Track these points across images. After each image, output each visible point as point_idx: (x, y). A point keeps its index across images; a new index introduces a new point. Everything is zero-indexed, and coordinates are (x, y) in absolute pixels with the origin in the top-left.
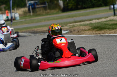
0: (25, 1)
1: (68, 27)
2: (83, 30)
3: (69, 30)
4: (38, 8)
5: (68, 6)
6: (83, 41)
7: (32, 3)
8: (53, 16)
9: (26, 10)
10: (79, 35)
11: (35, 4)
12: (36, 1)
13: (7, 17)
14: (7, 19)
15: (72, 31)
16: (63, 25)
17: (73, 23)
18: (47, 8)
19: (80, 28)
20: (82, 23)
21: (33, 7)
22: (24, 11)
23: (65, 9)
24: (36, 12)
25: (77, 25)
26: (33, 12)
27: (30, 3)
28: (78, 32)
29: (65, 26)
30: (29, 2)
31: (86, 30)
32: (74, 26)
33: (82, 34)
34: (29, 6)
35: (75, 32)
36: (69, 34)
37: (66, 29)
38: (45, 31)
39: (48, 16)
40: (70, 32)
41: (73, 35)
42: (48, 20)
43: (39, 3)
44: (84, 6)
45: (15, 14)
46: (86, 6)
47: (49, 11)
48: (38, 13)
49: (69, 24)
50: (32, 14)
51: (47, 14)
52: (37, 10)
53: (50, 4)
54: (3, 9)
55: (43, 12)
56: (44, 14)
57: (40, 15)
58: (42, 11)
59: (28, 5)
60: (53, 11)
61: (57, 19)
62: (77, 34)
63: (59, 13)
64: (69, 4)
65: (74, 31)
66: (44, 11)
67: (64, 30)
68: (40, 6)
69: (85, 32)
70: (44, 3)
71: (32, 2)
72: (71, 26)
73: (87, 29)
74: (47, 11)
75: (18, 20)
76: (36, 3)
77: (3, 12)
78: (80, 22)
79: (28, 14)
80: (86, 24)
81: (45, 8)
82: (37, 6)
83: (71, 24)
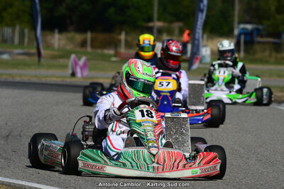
0: (233, 21)
4: (259, 43)
7: (247, 29)
11: (255, 32)
12: (260, 27)
21: (248, 38)
24: (254, 54)
26: (246, 51)
27: (243, 29)
30: (242, 26)
34: (240, 35)
39: (282, 67)
42: (279, 76)
48: (258, 56)
50: (242, 54)
51: (280, 62)
52: (257, 47)
54: (176, 32)
55: (271, 56)
56: (272, 60)
57: (261, 61)
58: (267, 53)
59: (236, 32)
66: (274, 54)
68: (265, 40)
71: (249, 27)
75: (206, 64)
81: (277, 47)
82: (260, 39)
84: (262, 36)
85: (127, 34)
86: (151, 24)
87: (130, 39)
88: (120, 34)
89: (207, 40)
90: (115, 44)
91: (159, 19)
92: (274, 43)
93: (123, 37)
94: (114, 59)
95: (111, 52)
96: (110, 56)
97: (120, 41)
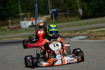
0: (49, 9)
1: (87, 33)
2: (100, 36)
3: (88, 36)
4: (59, 15)
5: (87, 14)
6: (99, 45)
8: (73, 23)
9: (49, 17)
10: (96, 40)
11: (57, 12)
12: (58, 9)
13: (32, 23)
14: (32, 25)
15: (89, 37)
16: (82, 31)
17: (91, 29)
18: (68, 15)
19: (97, 34)
20: (99, 29)
21: (55, 14)
22: (47, 18)
23: (84, 17)
24: (58, 19)
25: (95, 31)
26: (55, 19)
28: (95, 38)
29: (84, 32)
30: (52, 10)
31: (102, 36)
32: (91, 32)
33: (99, 39)
34: (52, 13)
35: (93, 38)
36: (87, 39)
37: (84, 35)
38: (65, 36)
39: (69, 23)
40: (87, 37)
41: (91, 40)
42: (69, 26)
43: (60, 11)
44: (101, 14)
45: (39, 21)
46: (103, 14)
47: (69, 18)
48: (60, 20)
49: (87, 30)
50: (54, 20)
51: (68, 21)
52: (59, 17)
53: (71, 12)
54: (29, 16)
55: (64, 19)
56: (65, 21)
57: (61, 22)
59: (50, 13)
60: (73, 18)
61: (76, 26)
62: (94, 40)
63: (78, 20)
64: (88, 13)
65: (92, 36)
66: (65, 18)
67: (83, 35)
68: (61, 14)
69: (102, 37)
70: (65, 11)
71: (55, 10)
72: (89, 32)
73: (104, 35)
74: (67, 19)
76: (58, 10)
77: (29, 18)
78: (97, 28)
79: (51, 21)
80: (103, 30)
81: (66, 16)
82: (59, 14)
83: (89, 31)
84: (60, 13)
85: (11, 20)
86: (19, 15)
87: (12, 21)
88: (9, 20)
89: (40, 17)
90: (7, 24)
91: (22, 12)
92: (65, 14)
93: (10, 21)
94: (8, 30)
95: (7, 27)
96: (6, 29)
97: (9, 23)
